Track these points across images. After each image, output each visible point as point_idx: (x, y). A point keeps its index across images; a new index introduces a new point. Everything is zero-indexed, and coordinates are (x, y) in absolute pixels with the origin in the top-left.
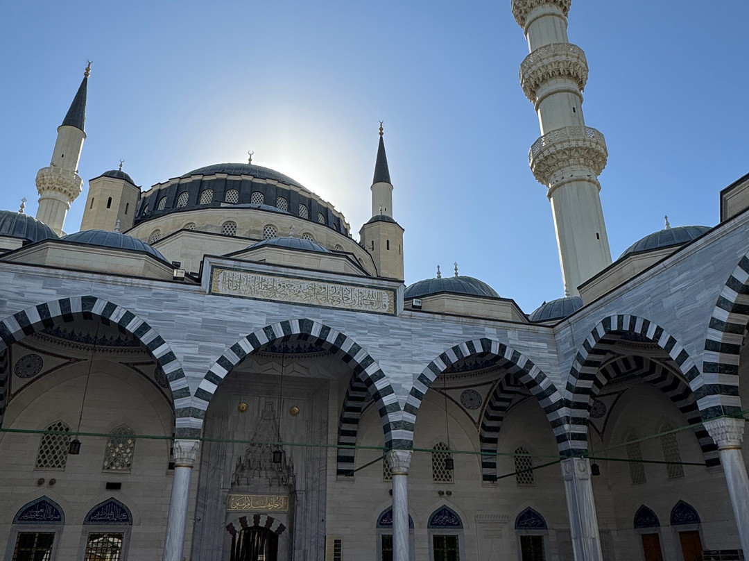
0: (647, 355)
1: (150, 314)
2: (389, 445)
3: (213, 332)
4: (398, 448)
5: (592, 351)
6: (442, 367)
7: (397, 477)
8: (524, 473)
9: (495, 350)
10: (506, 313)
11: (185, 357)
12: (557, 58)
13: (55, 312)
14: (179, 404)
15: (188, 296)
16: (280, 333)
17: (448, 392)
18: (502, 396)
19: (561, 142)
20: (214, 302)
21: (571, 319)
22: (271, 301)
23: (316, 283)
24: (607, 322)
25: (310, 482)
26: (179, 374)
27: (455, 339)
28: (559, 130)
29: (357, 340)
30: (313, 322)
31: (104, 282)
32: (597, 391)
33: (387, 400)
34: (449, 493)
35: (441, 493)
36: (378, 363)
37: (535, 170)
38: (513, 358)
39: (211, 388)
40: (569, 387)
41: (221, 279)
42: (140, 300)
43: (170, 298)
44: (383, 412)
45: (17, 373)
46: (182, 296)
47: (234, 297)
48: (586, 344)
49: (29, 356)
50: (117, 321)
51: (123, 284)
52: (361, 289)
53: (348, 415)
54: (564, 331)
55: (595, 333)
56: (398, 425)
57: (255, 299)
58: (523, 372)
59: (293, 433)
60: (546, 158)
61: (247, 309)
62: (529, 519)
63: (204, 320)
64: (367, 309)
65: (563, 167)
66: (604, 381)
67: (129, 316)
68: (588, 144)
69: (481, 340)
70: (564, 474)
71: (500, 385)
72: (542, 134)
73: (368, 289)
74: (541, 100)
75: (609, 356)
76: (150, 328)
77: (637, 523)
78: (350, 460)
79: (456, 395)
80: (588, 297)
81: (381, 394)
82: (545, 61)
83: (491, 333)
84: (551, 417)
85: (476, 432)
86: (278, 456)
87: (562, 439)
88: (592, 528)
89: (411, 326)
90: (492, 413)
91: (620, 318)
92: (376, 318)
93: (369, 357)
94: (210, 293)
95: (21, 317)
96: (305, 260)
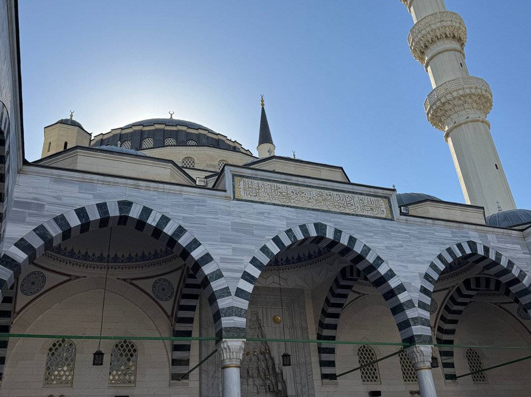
1: (184, 217)
2: (411, 341)
3: (242, 234)
4: (421, 343)
6: (442, 267)
8: (478, 372)
9: (480, 251)
11: (221, 258)
12: (444, 23)
14: (223, 303)
15: (215, 201)
16: (300, 236)
19: (456, 90)
20: (239, 207)
22: (288, 206)
23: (323, 191)
25: (299, 387)
26: (218, 275)
27: (446, 241)
28: (453, 80)
29: (367, 242)
30: (326, 226)
31: (137, 187)
33: (402, 297)
36: (387, 263)
38: (496, 259)
39: (249, 287)
41: (242, 186)
42: (172, 205)
43: (199, 204)
44: (398, 309)
45: (22, 291)
46: (210, 202)
47: (256, 202)
49: (34, 273)
50: (154, 224)
51: (156, 190)
52: (361, 197)
53: (328, 321)
56: (415, 321)
57: (274, 204)
60: (444, 104)
61: (269, 213)
63: (233, 224)
64: (369, 214)
67: (165, 220)
69: (467, 242)
71: (458, 290)
73: (366, 197)
74: (431, 59)
76: (186, 231)
78: (332, 364)
81: (396, 292)
83: (474, 236)
89: (408, 229)
90: (449, 317)
92: (377, 222)
93: (378, 258)
94: (234, 199)
96: (307, 171)
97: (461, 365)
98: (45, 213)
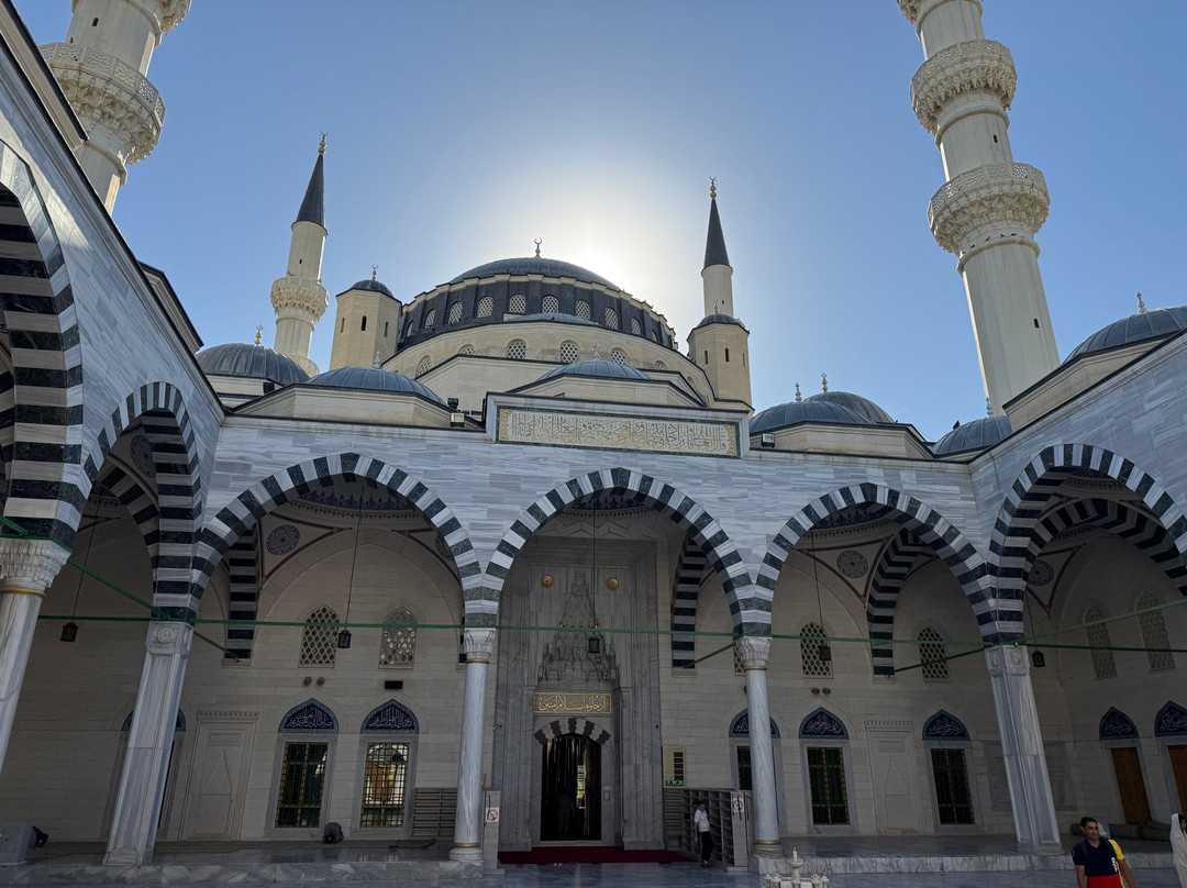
0: (1113, 497)
1: (425, 471)
2: (739, 630)
3: (503, 490)
4: (752, 634)
5: (1027, 497)
6: (807, 524)
7: (751, 672)
8: (934, 663)
9: (882, 498)
10: (896, 444)
11: (471, 524)
12: (968, 64)
13: (311, 475)
14: (468, 583)
15: (470, 446)
16: (588, 489)
17: (817, 554)
18: (896, 559)
19: (976, 190)
20: (502, 453)
21: (994, 452)
22: (574, 447)
23: (631, 420)
24: (1047, 455)
25: (638, 676)
26: (466, 546)
27: (823, 486)
28: (973, 171)
29: (690, 493)
30: (629, 472)
31: (366, 434)
32: (1036, 551)
33: (733, 571)
34: (827, 692)
35: (816, 691)
36: (718, 523)
37: (939, 232)
38: (909, 508)
39: (506, 562)
40: (994, 547)
41: (510, 422)
42: (412, 455)
43: (448, 451)
44: (729, 586)
45: (270, 550)
46: (463, 447)
47: (528, 444)
48: (1017, 486)
49: (282, 527)
50: (385, 482)
51: (390, 436)
52: (691, 425)
53: (682, 588)
54: (984, 468)
55: (1030, 470)
56: (749, 603)
57: (555, 446)
58: (926, 528)
59: (613, 612)
60: (954, 214)
61: (545, 459)
62: (941, 726)
63: (493, 476)
64: (701, 451)
65: (981, 225)
66: (1046, 536)
67: (400, 476)
68: (1018, 188)
69: (861, 485)
70: (990, 667)
71: (894, 543)
72: (948, 180)
73: (700, 425)
74: (945, 129)
75: (1054, 500)
76: (427, 489)
77: (1105, 733)
78: (690, 646)
79: (831, 558)
80: (1019, 418)
81: (724, 563)
82: (949, 72)
83: (875, 474)
84: (969, 589)
85: (861, 608)
86: (595, 645)
87: (985, 618)
88: (1033, 741)
89: (761, 470)
90: (883, 583)
91: (1068, 449)
92: (712, 462)
93: (705, 515)
94: (497, 441)
95: (270, 484)
96: (615, 391)
97: (905, 652)
98: (253, 475)
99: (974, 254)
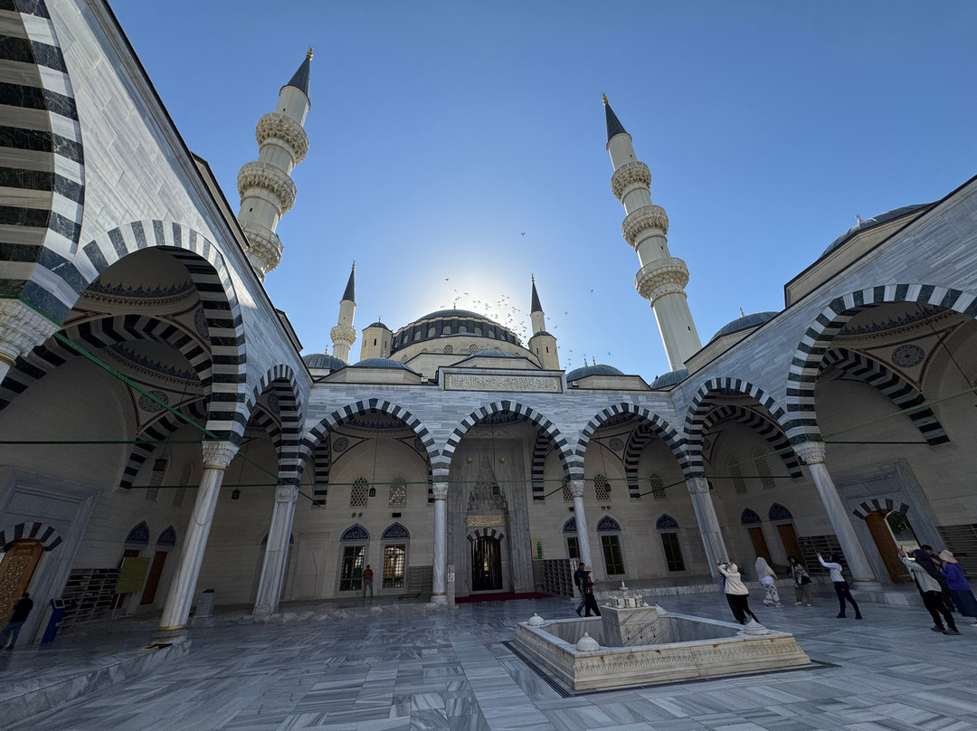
0: (739, 404)
1: (410, 406)
2: (569, 478)
3: (449, 414)
4: (575, 479)
5: (700, 405)
6: (597, 424)
7: (576, 498)
8: (659, 490)
9: (631, 410)
10: (636, 385)
11: (434, 431)
12: (647, 216)
13: (355, 410)
14: (434, 460)
15: (432, 393)
16: (490, 411)
17: (601, 441)
18: (637, 440)
19: (656, 270)
20: (448, 395)
21: (682, 385)
22: (483, 391)
23: (510, 377)
24: (708, 384)
25: (517, 505)
26: (431, 442)
27: (603, 405)
28: (653, 262)
29: (540, 411)
30: (510, 402)
31: (381, 389)
32: (705, 431)
33: (564, 448)
34: (609, 508)
35: (603, 508)
36: (555, 425)
37: (640, 290)
38: (644, 414)
39: (452, 449)
40: (686, 430)
41: (450, 380)
42: (403, 398)
43: (422, 395)
44: (562, 456)
45: (334, 450)
46: (428, 393)
47: (460, 390)
48: (695, 400)
49: (341, 438)
50: (391, 412)
51: (393, 389)
52: (538, 378)
53: (536, 460)
54: (678, 393)
55: (700, 392)
56: (573, 464)
57: (473, 391)
58: (653, 423)
59: (503, 474)
60: (647, 281)
61: (469, 397)
62: (665, 522)
63: (443, 407)
64: (544, 391)
65: (660, 286)
66: (710, 425)
67: (398, 409)
68: (675, 268)
69: (621, 404)
70: (689, 489)
71: (636, 433)
72: (642, 266)
73: (542, 378)
74: (638, 245)
75: (712, 407)
76: (411, 415)
77: (744, 521)
78: (541, 489)
79: (606, 442)
80: (693, 368)
81: (559, 445)
82: (639, 220)
83: (627, 398)
84: (675, 452)
85: (622, 466)
86: (496, 490)
87: (685, 465)
88: (715, 525)
89: (574, 399)
90: (632, 452)
91: (719, 381)
92: (550, 396)
93: (548, 422)
94: (445, 390)
95: (336, 415)
96: (501, 363)
97: (644, 486)
98: (327, 411)
99: (657, 299)
